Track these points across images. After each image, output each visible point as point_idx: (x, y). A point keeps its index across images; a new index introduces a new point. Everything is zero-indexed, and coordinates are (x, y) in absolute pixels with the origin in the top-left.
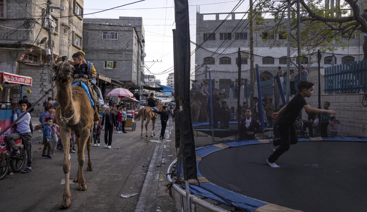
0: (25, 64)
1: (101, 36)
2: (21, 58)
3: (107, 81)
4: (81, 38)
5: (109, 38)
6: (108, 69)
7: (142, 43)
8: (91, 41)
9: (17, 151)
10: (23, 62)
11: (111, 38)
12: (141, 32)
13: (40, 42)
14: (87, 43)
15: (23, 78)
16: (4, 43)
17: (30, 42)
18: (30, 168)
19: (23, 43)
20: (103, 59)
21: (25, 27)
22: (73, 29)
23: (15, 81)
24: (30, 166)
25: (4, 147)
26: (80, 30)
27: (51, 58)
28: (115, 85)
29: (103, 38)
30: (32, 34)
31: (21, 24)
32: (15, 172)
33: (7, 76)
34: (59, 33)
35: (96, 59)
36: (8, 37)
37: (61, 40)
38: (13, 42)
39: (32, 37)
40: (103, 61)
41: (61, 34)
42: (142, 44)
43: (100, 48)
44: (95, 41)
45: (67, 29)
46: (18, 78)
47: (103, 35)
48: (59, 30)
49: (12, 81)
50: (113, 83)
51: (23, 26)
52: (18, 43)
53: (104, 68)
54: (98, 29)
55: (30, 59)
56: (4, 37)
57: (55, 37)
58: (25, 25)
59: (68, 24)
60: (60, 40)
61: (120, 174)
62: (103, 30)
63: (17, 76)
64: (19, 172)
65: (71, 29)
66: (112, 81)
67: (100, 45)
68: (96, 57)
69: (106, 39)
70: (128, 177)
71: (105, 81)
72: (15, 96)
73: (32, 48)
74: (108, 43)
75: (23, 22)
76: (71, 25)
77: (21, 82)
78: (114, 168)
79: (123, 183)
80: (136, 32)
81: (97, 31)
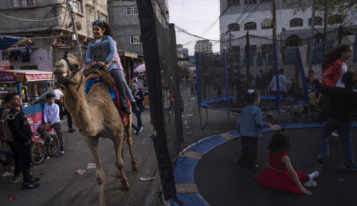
0: (59, 47)
1: (125, 12)
2: (55, 43)
3: (133, 57)
4: (106, 16)
5: (133, 14)
6: (134, 44)
7: (166, 14)
8: (117, 18)
9: (50, 138)
10: (56, 46)
11: (135, 14)
12: (164, 3)
13: (68, 26)
14: (113, 20)
15: (44, 74)
16: (38, 30)
17: (59, 27)
18: (63, 152)
19: (53, 29)
20: (129, 35)
21: (53, 13)
22: (98, 8)
23: (37, 79)
24: (63, 151)
25: (38, 136)
26: (104, 8)
27: (77, 43)
28: (142, 60)
29: (128, 14)
30: (60, 19)
31: (49, 10)
32: (51, 156)
33: (29, 76)
34: (84, 15)
35: (123, 35)
36: (41, 24)
37: (88, 21)
38: (45, 29)
39: (61, 22)
40: (129, 37)
41: (87, 15)
42: (166, 16)
43: (125, 25)
44: (120, 17)
45: (92, 9)
46: (40, 75)
47: (127, 11)
48: (84, 11)
49: (34, 79)
50: (139, 58)
51: (51, 12)
52: (50, 29)
53: (131, 43)
54: (122, 5)
55: (63, 42)
56: (37, 24)
57: (82, 19)
58: (53, 11)
59: (92, 5)
60: (86, 20)
61: (139, 156)
62: (126, 6)
63: (38, 74)
64: (54, 156)
65: (96, 9)
66: (138, 56)
67: (125, 21)
68: (123, 33)
69: (131, 15)
70: (146, 159)
71: (131, 58)
72: (41, 90)
73: (62, 32)
74: (133, 18)
75: (51, 8)
76: (95, 4)
77: (43, 78)
78: (134, 149)
79: (140, 166)
80: (159, 4)
81: (121, 7)
